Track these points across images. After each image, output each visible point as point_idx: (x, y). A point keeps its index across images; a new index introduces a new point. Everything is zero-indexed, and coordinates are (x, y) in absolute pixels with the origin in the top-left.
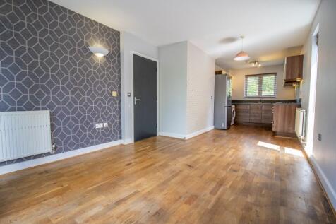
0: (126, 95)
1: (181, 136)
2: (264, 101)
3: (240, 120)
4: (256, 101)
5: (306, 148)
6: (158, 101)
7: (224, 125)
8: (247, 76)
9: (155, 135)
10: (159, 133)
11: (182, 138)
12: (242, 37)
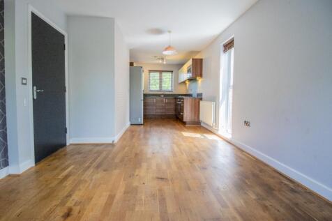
0: (18, 81)
1: (108, 140)
2: (165, 95)
3: (147, 114)
4: (159, 95)
5: (220, 132)
6: (67, 94)
7: (141, 120)
8: (150, 71)
9: (64, 145)
10: (71, 140)
11: (111, 142)
12: (170, 32)
